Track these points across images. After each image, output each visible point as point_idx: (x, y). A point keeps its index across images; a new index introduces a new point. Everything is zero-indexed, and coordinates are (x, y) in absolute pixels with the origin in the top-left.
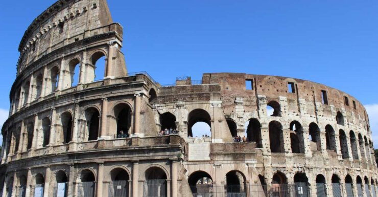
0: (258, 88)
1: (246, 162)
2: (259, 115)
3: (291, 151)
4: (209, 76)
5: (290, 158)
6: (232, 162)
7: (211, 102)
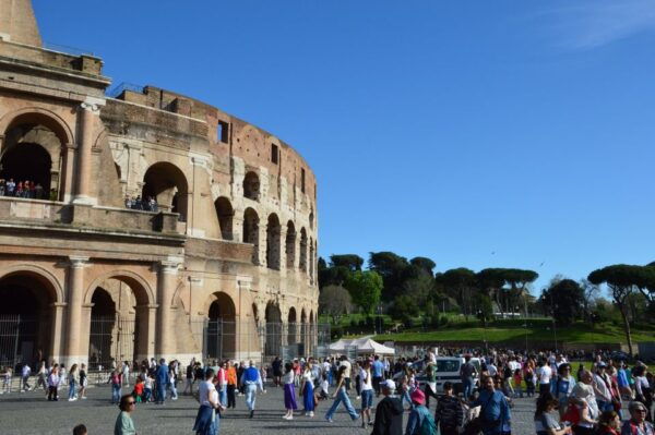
0: (235, 141)
1: (238, 278)
2: (231, 193)
3: (265, 264)
4: (158, 93)
5: (265, 275)
6: (218, 276)
7: (191, 155)
